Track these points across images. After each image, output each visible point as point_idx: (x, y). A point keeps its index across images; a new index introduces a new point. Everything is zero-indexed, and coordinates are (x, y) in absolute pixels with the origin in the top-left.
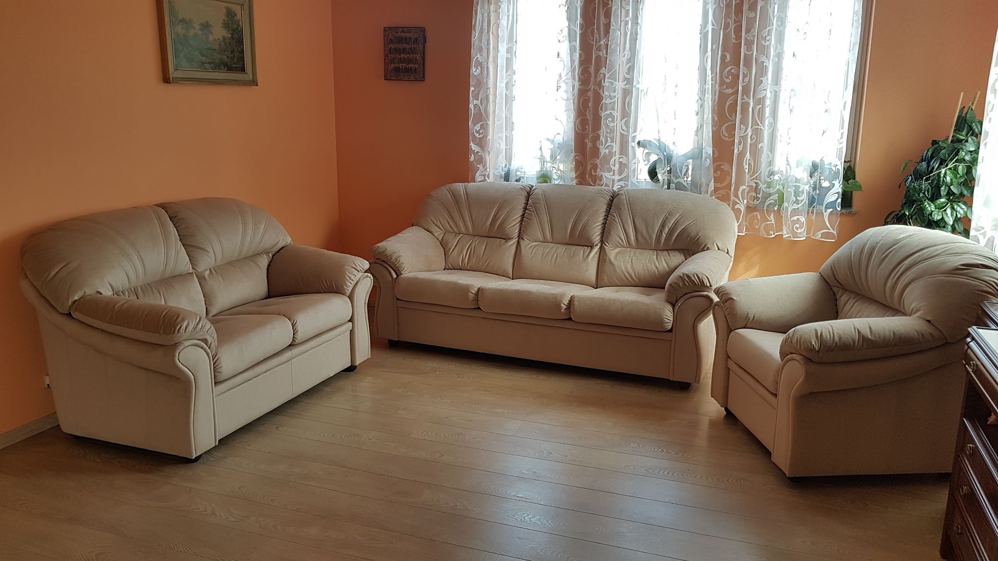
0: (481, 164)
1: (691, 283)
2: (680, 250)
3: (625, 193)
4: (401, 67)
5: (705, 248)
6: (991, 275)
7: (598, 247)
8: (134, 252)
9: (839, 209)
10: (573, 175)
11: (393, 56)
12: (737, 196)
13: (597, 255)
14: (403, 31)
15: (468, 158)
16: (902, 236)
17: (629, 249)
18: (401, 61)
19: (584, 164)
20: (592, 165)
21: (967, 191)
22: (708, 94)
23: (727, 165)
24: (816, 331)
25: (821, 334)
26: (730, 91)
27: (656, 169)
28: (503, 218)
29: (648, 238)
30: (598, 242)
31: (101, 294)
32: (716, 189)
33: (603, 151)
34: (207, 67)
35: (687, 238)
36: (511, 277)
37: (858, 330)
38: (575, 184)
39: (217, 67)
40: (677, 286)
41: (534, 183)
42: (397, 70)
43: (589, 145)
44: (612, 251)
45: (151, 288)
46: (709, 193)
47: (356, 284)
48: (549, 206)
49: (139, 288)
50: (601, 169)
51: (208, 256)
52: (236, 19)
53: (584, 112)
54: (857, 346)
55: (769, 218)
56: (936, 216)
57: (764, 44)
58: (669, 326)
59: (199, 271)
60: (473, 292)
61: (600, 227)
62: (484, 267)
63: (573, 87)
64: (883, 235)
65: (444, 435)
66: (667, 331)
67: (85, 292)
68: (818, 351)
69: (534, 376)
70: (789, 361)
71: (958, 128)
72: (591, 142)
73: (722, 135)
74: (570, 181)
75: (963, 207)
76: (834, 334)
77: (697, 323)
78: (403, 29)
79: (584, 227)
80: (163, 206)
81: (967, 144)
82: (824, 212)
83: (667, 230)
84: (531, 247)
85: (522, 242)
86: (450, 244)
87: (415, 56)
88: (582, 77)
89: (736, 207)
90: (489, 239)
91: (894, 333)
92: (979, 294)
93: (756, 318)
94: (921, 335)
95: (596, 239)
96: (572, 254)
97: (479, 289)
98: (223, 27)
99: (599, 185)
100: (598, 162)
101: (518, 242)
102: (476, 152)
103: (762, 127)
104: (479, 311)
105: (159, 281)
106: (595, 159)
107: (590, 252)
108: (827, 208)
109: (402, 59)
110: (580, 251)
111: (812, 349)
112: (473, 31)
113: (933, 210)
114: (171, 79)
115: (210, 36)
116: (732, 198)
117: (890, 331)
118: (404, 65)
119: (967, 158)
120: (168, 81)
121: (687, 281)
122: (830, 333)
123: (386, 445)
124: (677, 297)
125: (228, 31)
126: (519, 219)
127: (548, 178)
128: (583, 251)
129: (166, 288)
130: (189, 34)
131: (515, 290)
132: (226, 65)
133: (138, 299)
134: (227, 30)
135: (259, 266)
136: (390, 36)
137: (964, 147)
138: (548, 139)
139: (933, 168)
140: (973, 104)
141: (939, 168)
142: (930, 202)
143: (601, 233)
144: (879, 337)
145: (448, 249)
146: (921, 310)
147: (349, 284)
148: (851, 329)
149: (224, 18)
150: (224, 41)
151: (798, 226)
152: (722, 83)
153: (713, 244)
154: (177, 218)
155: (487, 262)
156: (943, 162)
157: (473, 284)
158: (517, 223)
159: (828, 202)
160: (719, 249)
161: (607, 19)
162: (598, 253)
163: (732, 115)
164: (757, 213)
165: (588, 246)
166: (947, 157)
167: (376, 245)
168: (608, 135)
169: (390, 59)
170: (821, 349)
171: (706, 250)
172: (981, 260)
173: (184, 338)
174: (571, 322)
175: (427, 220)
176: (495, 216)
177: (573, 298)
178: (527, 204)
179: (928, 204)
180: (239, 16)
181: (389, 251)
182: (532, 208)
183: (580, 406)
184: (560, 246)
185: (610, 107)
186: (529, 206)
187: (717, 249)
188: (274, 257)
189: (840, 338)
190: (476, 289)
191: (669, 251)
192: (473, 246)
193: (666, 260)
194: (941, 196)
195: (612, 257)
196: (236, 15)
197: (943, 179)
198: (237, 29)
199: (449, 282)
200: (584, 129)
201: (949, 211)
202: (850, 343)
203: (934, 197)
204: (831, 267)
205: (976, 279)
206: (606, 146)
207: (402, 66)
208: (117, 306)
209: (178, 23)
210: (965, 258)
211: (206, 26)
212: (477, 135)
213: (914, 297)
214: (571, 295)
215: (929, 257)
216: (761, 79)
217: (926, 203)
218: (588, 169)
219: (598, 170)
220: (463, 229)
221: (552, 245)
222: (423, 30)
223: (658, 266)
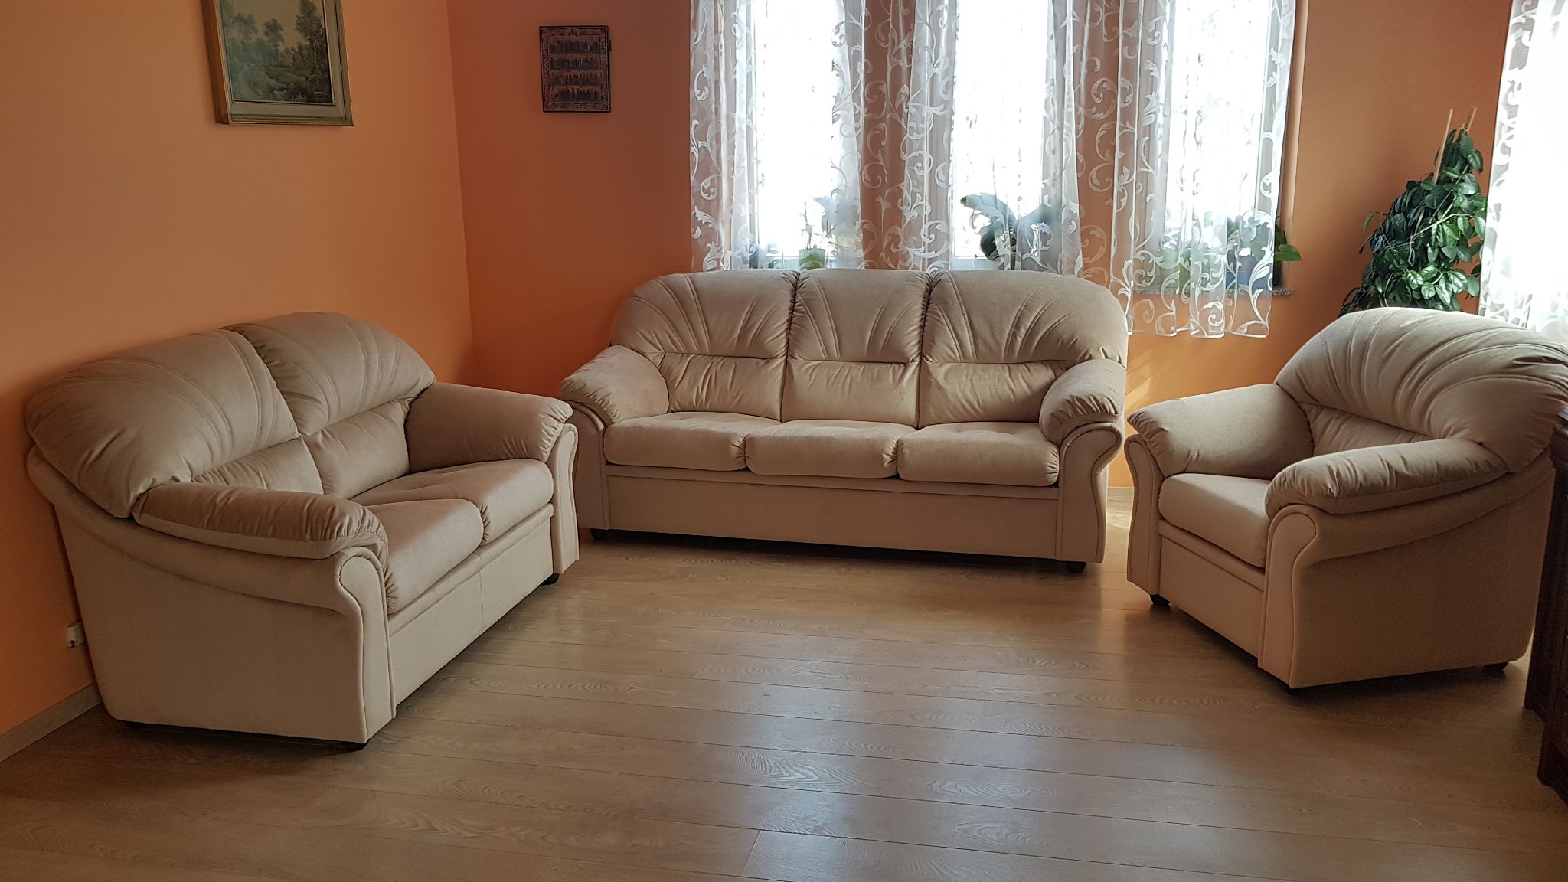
0: (713, 243)
1: (1086, 410)
2: (1045, 363)
3: (950, 278)
4: (571, 91)
5: (1085, 358)
6: (1560, 371)
7: (916, 363)
8: (216, 408)
9: (1271, 289)
10: (861, 253)
11: (556, 72)
12: (1119, 275)
13: (916, 376)
14: (573, 32)
15: (689, 234)
16: (1408, 323)
17: (964, 365)
18: (571, 81)
19: (876, 236)
20: (891, 238)
21: (1465, 255)
22: (1069, 121)
23: (1100, 229)
24: (1330, 468)
25: (1338, 472)
26: (1101, 116)
27: (994, 239)
28: (759, 327)
29: (994, 346)
30: (915, 355)
31: (178, 481)
32: (1085, 267)
33: (910, 214)
34: (279, 97)
35: (1058, 343)
36: (779, 418)
37: (1387, 462)
38: (863, 268)
39: (293, 96)
40: (1064, 416)
41: (797, 269)
42: (565, 95)
43: (885, 206)
44: (940, 369)
45: (244, 467)
46: (1076, 273)
47: (557, 442)
48: (832, 303)
49: (225, 468)
50: (904, 244)
51: (320, 409)
52: (316, 14)
53: (873, 155)
54: (1390, 486)
55: (1168, 307)
56: (1427, 292)
57: (1152, 44)
58: (1054, 478)
59: (308, 434)
60: (738, 444)
61: (916, 333)
62: (733, 406)
63: (857, 116)
64: (1376, 323)
65: (746, 671)
66: (1051, 486)
67: (154, 480)
68: (1337, 498)
69: (843, 570)
70: (1287, 515)
71: (1447, 163)
72: (888, 202)
73: (1090, 183)
74: (854, 263)
75: (1463, 277)
76: (1355, 471)
77: (1096, 471)
78: (573, 30)
79: (892, 334)
80: (239, 329)
81: (1465, 185)
82: (1250, 293)
83: (1023, 331)
84: (808, 369)
85: (792, 362)
86: (675, 372)
87: (594, 72)
88: (870, 101)
89: (1119, 293)
90: (738, 361)
91: (1438, 465)
92: (1548, 400)
93: (1200, 457)
94: (1474, 465)
95: (913, 351)
96: (875, 376)
97: (745, 440)
98: (298, 29)
99: (902, 268)
100: (900, 231)
101: (787, 362)
102: (703, 223)
103: (1151, 170)
104: (747, 473)
105: (250, 455)
106: (896, 227)
107: (904, 371)
108: (1254, 288)
109: (573, 77)
110: (889, 370)
111: (1328, 495)
112: (692, 30)
113: (1421, 283)
114: (230, 117)
115: (280, 43)
116: (1113, 279)
117: (1431, 462)
118: (575, 87)
119: (1465, 204)
120: (225, 121)
121: (1080, 408)
122: (1350, 472)
123: (662, 694)
124: (1064, 433)
125: (306, 36)
126: (785, 326)
127: (820, 261)
128: (893, 371)
129: (266, 467)
130: (249, 41)
131: (806, 437)
132: (304, 92)
133: (227, 484)
134: (304, 34)
135: (392, 422)
136: (551, 42)
137: (1460, 190)
138: (818, 200)
139: (1416, 222)
140: (1467, 125)
141: (1425, 223)
142: (1415, 273)
143: (919, 342)
144: (1419, 470)
145: (672, 379)
146: (1467, 427)
147: (547, 442)
148: (1378, 462)
149: (298, 13)
150: (300, 53)
151: (1214, 316)
152: (1089, 104)
153: (1099, 350)
154: (266, 348)
155: (738, 397)
156: (1429, 212)
157: (735, 431)
158: (782, 333)
159: (1256, 279)
160: (1106, 357)
161: (907, 9)
162: (917, 373)
163: (1105, 153)
164: (1148, 300)
165: (899, 363)
166: (1435, 205)
167: (568, 378)
168: (916, 189)
169: (551, 77)
170: (1341, 493)
171: (1088, 360)
172: (1539, 351)
173: (343, 546)
174: (898, 481)
175: (636, 335)
176: (746, 324)
177: (899, 444)
178: (794, 302)
179: (1413, 275)
180: (319, 12)
181: (591, 387)
182: (805, 308)
183: (934, 611)
184: (853, 364)
185: (916, 145)
186: (798, 306)
187: (1104, 357)
188: (412, 405)
189: (1365, 476)
190: (741, 440)
191: (1028, 365)
192: (713, 372)
193: (1026, 377)
194: (1428, 262)
195: (940, 379)
196: (314, 8)
197: (1436, 239)
198: (317, 31)
199: (696, 432)
200: (874, 181)
201: (1443, 284)
202: (1380, 483)
203: (1420, 264)
204: (1297, 374)
205: (1541, 378)
206: (914, 206)
207: (573, 89)
208: (218, 500)
209: (233, 23)
210: (1517, 349)
211: (273, 28)
212: (705, 196)
213: (1446, 409)
214: (897, 440)
215: (1463, 350)
216: (1148, 96)
217: (1410, 275)
218: (886, 242)
219: (901, 243)
220: (694, 347)
221: (842, 364)
222: (605, 30)
223: (1014, 388)
